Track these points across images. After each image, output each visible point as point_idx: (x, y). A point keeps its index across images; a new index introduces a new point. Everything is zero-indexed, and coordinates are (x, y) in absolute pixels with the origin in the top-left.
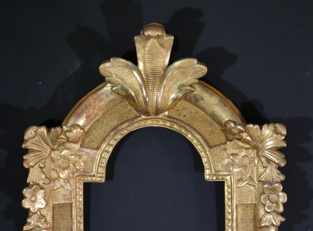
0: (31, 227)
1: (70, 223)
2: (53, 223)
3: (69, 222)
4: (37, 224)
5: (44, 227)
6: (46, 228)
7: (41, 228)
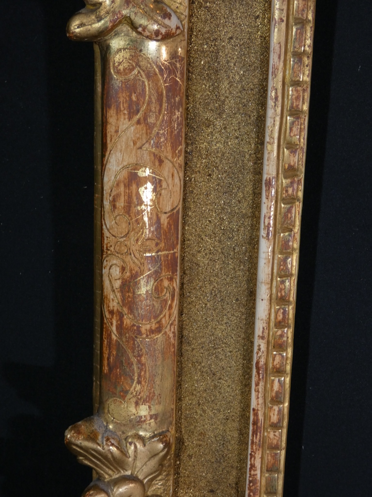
0: (103, 22)
1: (259, 21)
2: (191, 16)
3: (258, 17)
4: (124, 12)
5: (156, 27)
6: (163, 31)
7: (140, 29)
